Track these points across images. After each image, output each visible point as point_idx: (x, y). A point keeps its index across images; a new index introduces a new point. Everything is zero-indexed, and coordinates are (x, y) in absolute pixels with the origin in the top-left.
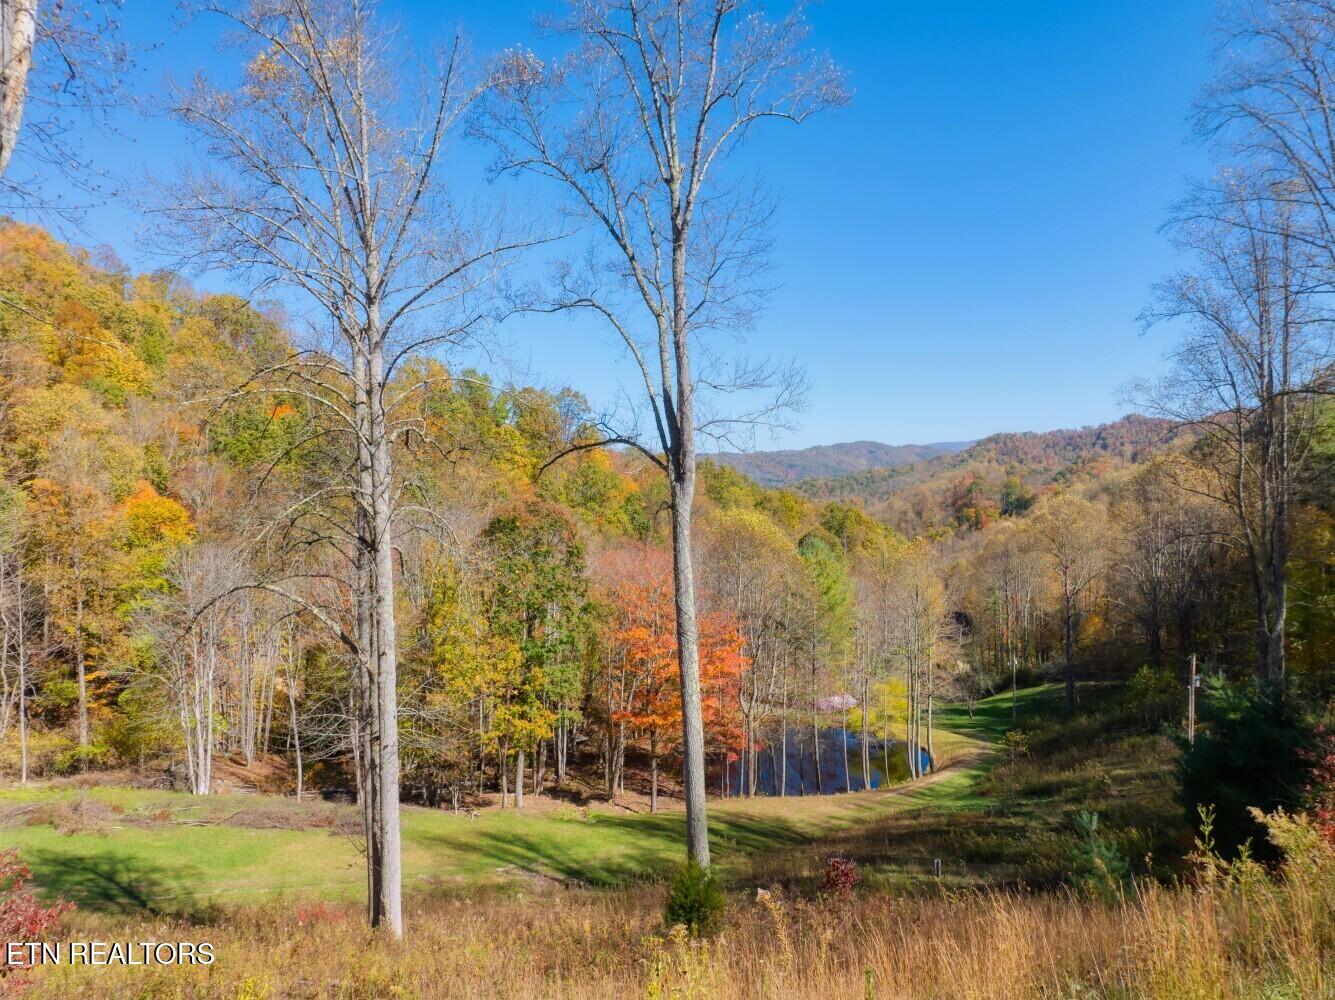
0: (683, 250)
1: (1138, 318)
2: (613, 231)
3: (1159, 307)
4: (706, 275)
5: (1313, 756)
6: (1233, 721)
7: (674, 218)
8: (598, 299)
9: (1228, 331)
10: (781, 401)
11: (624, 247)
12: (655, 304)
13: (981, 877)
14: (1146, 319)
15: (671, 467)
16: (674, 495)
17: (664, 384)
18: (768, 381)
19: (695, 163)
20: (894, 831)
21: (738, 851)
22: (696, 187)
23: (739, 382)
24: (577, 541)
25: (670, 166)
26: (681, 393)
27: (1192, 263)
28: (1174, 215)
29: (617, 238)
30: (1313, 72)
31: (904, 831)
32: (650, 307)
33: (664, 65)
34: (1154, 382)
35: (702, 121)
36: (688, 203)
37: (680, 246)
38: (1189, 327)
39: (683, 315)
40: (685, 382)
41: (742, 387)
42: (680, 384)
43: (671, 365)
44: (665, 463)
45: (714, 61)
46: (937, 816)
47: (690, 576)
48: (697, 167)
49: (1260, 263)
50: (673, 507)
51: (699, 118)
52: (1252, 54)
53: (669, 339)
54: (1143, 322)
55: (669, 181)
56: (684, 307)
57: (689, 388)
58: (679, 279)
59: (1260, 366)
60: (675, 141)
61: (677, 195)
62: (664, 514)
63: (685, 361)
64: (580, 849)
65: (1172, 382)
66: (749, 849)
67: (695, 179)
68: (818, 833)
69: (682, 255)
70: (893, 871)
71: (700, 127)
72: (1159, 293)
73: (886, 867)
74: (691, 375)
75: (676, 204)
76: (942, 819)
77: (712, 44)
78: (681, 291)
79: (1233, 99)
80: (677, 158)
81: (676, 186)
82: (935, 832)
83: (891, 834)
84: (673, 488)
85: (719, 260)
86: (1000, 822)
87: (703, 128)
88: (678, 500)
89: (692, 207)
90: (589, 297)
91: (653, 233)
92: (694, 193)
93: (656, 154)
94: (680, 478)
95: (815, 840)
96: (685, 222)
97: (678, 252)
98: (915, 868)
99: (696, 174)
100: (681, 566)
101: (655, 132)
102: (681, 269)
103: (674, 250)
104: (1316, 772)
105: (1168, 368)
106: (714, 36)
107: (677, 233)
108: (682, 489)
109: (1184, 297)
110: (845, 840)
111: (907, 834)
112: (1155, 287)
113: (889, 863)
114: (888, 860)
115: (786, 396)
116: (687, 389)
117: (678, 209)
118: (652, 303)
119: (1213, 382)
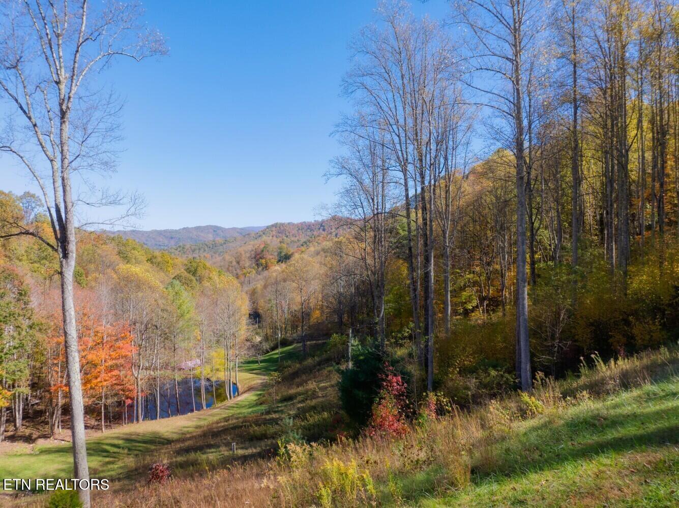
0: (67, 123)
1: (325, 175)
2: (21, 108)
3: (333, 171)
4: (81, 140)
5: (384, 376)
6: (361, 360)
7: (61, 105)
8: (15, 147)
9: (361, 183)
10: (130, 213)
11: (30, 118)
12: (50, 153)
13: (255, 448)
14: (327, 176)
15: (60, 250)
16: (62, 266)
17: (55, 201)
18: (121, 202)
19: (74, 75)
20: (215, 430)
21: (128, 454)
22: (74, 89)
23: (104, 201)
24: (24, 287)
25: (58, 74)
26: (66, 208)
27: (345, 151)
28: (336, 129)
29: (25, 112)
30: (388, 74)
31: (220, 429)
32: (47, 155)
33: (55, 14)
34: (330, 206)
35: (77, 51)
36: (69, 98)
37: (64, 122)
38: (345, 181)
39: (66, 162)
40: (68, 200)
41: (106, 205)
42: (65, 202)
43: (60, 189)
44: (56, 247)
45: (84, 18)
46: (237, 418)
47: (73, 313)
48: (75, 77)
49: (373, 154)
50: (61, 273)
51: (75, 49)
52: (365, 61)
53: (58, 174)
54: (326, 177)
55: (58, 83)
56: (68, 157)
57: (71, 204)
58: (64, 141)
59: (373, 200)
60: (62, 60)
61: (63, 92)
62: (57, 277)
63: (68, 188)
64: (26, 471)
65: (339, 206)
66: (136, 452)
67: (74, 84)
68: (175, 437)
69: (67, 127)
70: (212, 452)
71: (76, 54)
72: (333, 164)
73: (208, 450)
74: (73, 196)
75: (62, 97)
76: (240, 420)
77: (83, 8)
78: (65, 148)
79: (359, 79)
80: (63, 70)
81: (63, 86)
82: (235, 428)
83: (214, 432)
84: (61, 262)
85: (89, 132)
86: (268, 417)
87: (78, 55)
88: (64, 269)
89: (72, 100)
90: (8, 145)
91: (49, 112)
92: (73, 92)
93: (50, 65)
94: (66, 255)
95: (173, 441)
96: (68, 108)
97: (64, 125)
98: (223, 448)
99: (74, 81)
100: (67, 307)
101: (49, 53)
102: (65, 135)
103: (61, 124)
104: (385, 384)
105: (336, 199)
106: (84, 4)
107: (63, 114)
108: (67, 262)
109: (343, 167)
110: (190, 439)
111: (221, 431)
112: (331, 161)
113: (210, 448)
114: (210, 446)
115: (133, 209)
116: (69, 205)
117: (63, 100)
118: (48, 153)
119: (356, 206)
